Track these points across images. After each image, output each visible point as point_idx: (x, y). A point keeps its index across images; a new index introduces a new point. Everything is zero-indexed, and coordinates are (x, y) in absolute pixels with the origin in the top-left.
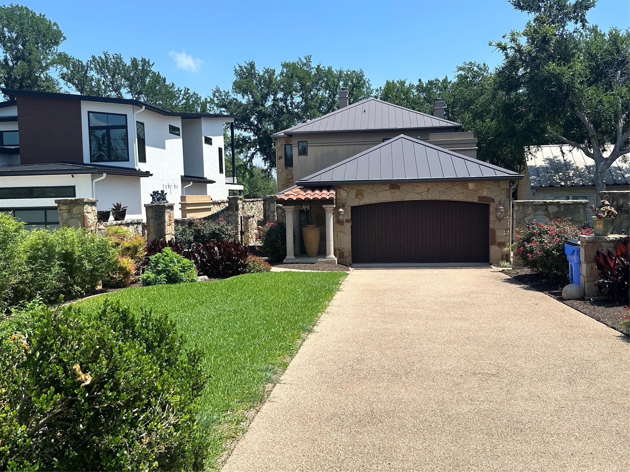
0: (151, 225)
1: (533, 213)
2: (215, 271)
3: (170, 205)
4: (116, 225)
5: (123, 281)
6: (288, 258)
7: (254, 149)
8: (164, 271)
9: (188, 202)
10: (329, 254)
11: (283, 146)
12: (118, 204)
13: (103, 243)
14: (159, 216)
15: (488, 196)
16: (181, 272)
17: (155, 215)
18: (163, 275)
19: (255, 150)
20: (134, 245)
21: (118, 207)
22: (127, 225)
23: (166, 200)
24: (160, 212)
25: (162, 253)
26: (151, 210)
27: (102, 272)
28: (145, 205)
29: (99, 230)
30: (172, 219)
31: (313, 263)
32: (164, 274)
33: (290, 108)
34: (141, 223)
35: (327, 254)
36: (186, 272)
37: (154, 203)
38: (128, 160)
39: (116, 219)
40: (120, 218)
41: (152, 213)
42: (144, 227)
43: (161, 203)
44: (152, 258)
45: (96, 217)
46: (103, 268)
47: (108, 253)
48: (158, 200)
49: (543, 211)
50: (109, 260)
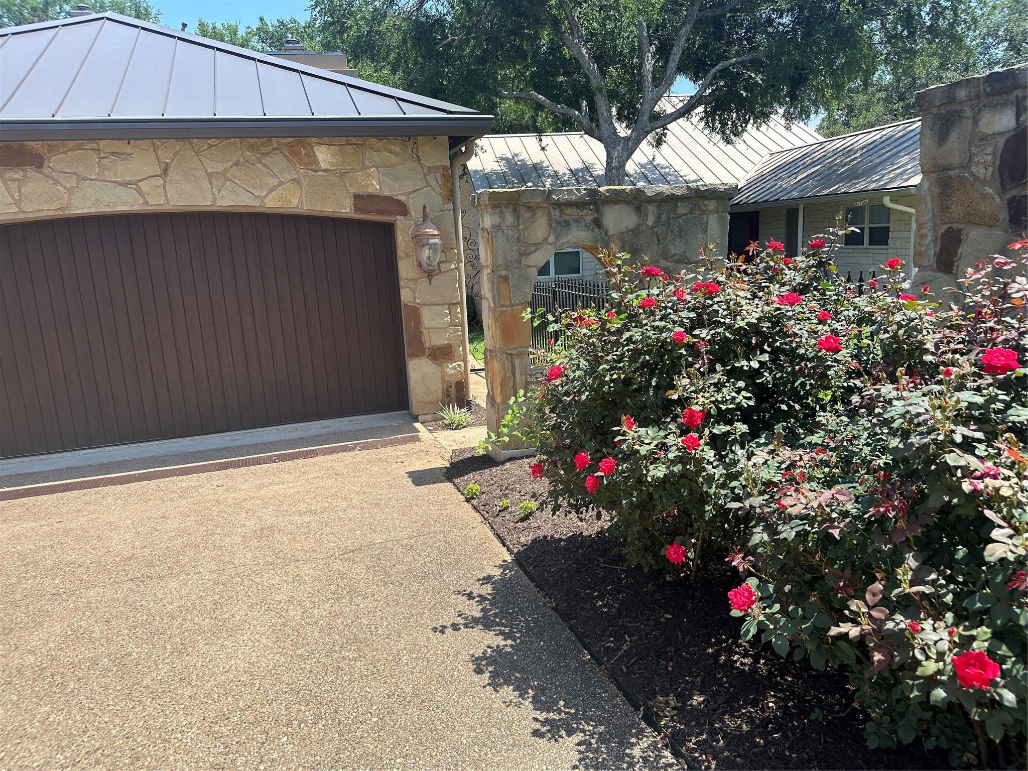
1: (551, 239)
15: (387, 194)
49: (588, 227)
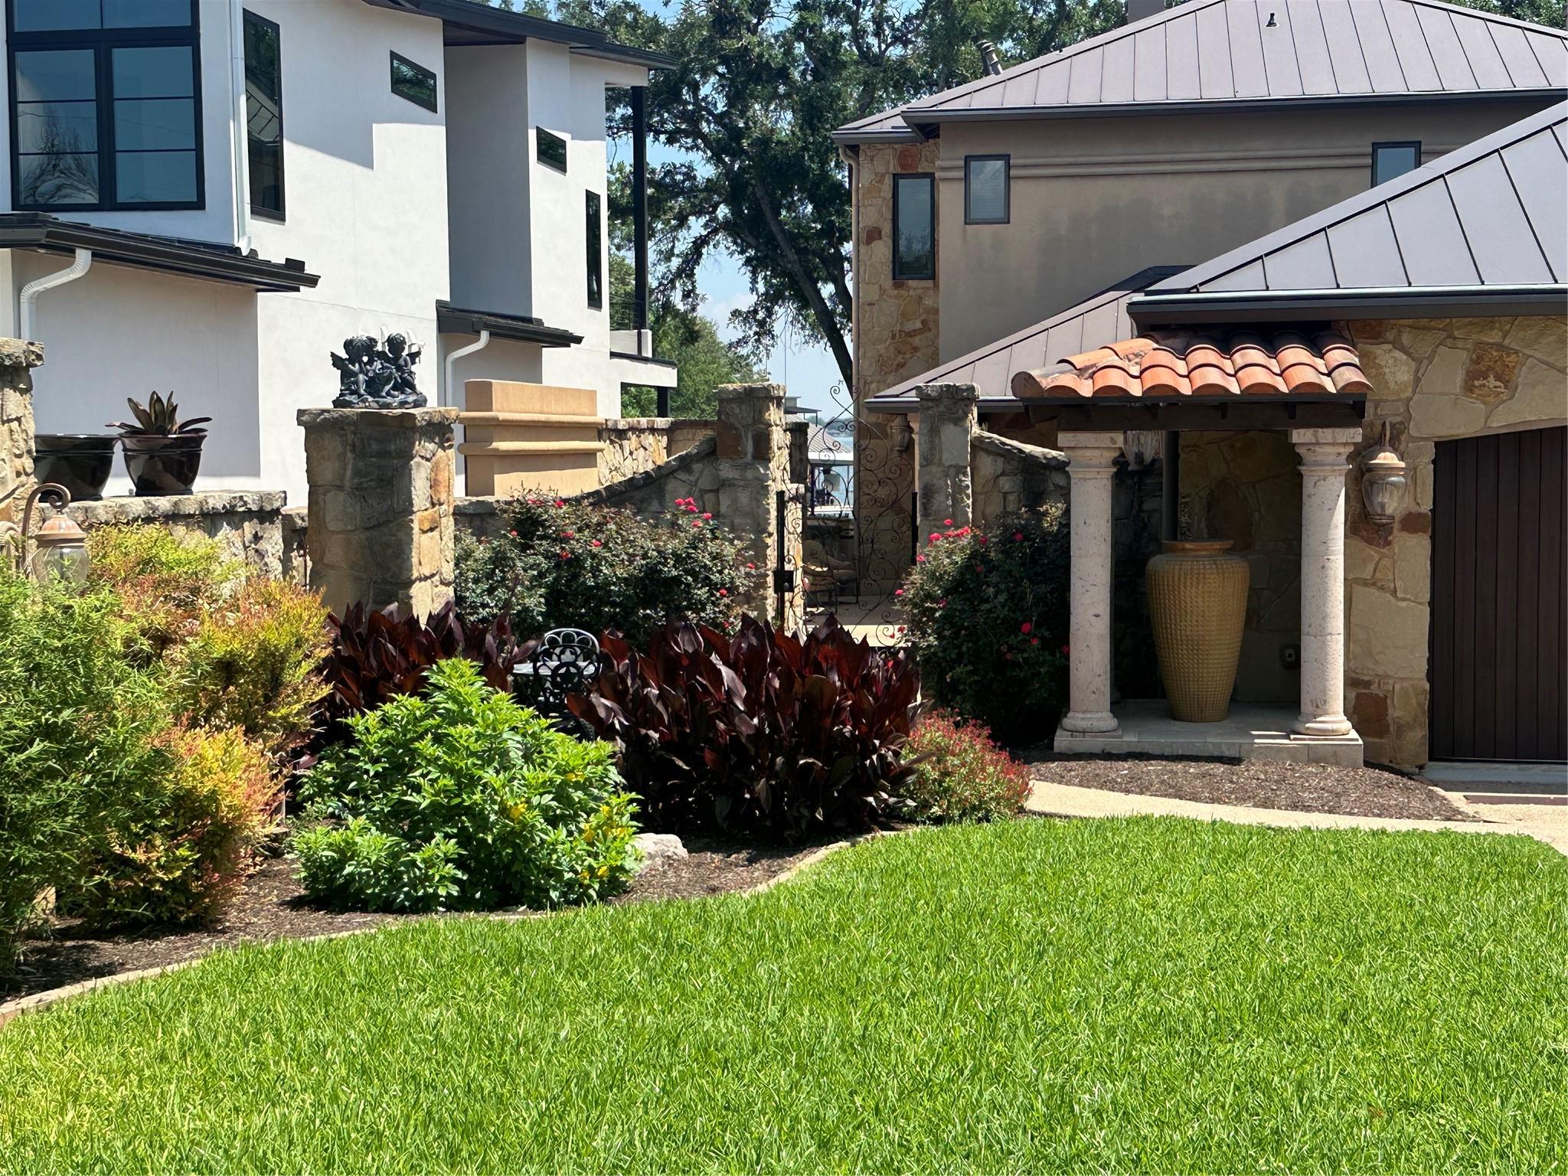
0: (332, 526)
2: (722, 806)
3: (437, 419)
4: (149, 520)
5: (195, 886)
6: (1083, 724)
7: (703, 220)
8: (444, 814)
9: (502, 416)
10: (1321, 707)
11: (888, 181)
12: (156, 400)
13: (71, 639)
14: (380, 480)
16: (553, 821)
17: (357, 473)
18: (442, 845)
19: (706, 226)
20: (263, 647)
21: (158, 415)
22: (210, 519)
23: (413, 387)
24: (383, 454)
25: (425, 697)
26: (332, 444)
27: (56, 839)
28: (301, 413)
29: (44, 542)
30: (443, 497)
31: (1234, 761)
32: (447, 836)
33: (872, 40)
34: (277, 511)
35: (1306, 706)
36: (574, 818)
37: (349, 404)
38: (199, 204)
39: (145, 487)
40: (169, 480)
41: (342, 457)
42: (295, 536)
43: (388, 406)
44: (366, 723)
45: (28, 463)
46: (61, 809)
47: (103, 705)
48: (374, 386)
50: (107, 754)
